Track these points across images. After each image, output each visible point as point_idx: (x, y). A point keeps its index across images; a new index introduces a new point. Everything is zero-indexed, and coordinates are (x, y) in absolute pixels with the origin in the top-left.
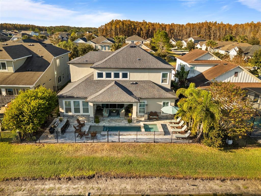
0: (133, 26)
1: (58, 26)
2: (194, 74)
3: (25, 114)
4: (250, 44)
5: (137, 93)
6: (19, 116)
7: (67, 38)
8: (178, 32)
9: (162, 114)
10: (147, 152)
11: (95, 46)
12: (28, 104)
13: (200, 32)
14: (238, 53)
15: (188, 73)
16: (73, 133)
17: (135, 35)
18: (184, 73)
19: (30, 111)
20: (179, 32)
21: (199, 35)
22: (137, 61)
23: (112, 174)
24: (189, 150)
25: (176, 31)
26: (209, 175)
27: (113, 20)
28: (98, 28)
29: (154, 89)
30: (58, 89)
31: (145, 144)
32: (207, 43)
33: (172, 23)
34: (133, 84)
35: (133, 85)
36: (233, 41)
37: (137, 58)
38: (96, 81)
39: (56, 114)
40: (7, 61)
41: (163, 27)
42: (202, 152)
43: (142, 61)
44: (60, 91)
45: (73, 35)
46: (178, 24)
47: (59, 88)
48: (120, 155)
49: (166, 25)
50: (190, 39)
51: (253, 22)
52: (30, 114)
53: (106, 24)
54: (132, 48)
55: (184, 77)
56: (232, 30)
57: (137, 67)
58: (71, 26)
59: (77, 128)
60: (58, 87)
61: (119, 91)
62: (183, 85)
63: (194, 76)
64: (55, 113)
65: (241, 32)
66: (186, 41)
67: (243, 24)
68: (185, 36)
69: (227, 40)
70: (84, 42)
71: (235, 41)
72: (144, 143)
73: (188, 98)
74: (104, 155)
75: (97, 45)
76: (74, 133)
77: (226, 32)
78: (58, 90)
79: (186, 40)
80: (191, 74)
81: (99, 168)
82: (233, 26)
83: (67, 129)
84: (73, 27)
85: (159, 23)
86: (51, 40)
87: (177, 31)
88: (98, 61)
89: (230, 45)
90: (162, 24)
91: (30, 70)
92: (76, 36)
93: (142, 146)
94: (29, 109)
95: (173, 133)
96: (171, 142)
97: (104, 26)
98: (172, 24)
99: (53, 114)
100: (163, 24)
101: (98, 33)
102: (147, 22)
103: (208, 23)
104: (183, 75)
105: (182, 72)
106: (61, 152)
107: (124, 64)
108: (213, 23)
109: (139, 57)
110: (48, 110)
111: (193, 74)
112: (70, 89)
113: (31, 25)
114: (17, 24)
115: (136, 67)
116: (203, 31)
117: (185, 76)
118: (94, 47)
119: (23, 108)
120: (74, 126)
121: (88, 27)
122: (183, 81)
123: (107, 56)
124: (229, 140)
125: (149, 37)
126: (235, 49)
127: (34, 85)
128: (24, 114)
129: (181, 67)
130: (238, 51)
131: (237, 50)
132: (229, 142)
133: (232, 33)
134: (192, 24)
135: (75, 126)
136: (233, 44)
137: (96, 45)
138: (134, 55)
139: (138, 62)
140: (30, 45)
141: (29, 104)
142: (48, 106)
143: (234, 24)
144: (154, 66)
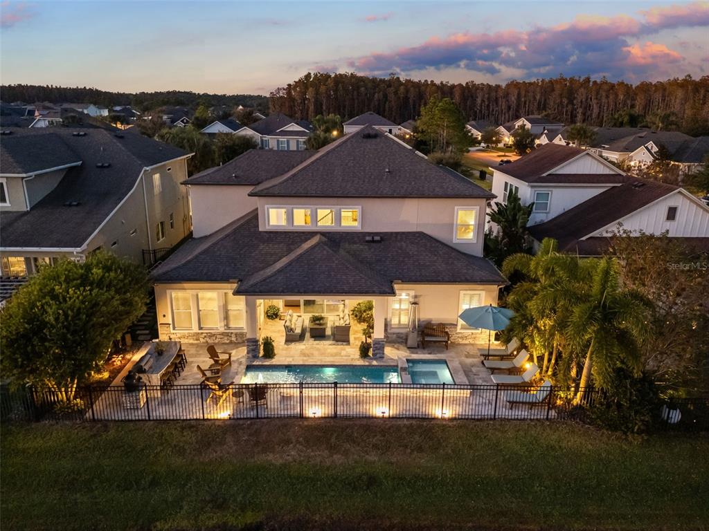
0: (363, 89)
1: (162, 91)
2: (546, 213)
3: (50, 332)
4: (687, 134)
5: (386, 269)
6: (33, 337)
7: (185, 121)
8: (486, 103)
9: (458, 331)
10: (420, 449)
11: (262, 140)
12: (60, 303)
13: (545, 105)
14: (656, 159)
15: (529, 210)
16: (196, 391)
17: (369, 112)
18: (519, 211)
19: (65, 323)
20: (488, 106)
21: (544, 113)
22: (385, 177)
23: (316, 522)
24: (552, 443)
25: (479, 101)
26: (621, 522)
27: (310, 74)
28: (268, 96)
29: (435, 255)
30: (157, 258)
31: (414, 422)
32: (568, 132)
33: (468, 81)
34: (373, 241)
35: (372, 244)
36: (639, 126)
37: (384, 168)
38: (265, 234)
39: (147, 332)
40: (7, 178)
41: (445, 91)
42: (590, 447)
43: (400, 176)
44: (160, 263)
45: (200, 113)
46: (485, 84)
47: (159, 255)
48: (338, 458)
49: (453, 87)
50: (518, 123)
51: (689, 76)
52: (63, 333)
53: (289, 85)
54: (369, 140)
55: (520, 221)
56: (633, 99)
57: (385, 192)
58: (197, 93)
59: (208, 374)
60: (155, 253)
61: (333, 262)
62: (517, 246)
63: (546, 221)
64: (143, 328)
65: (657, 104)
66: (509, 129)
67: (662, 81)
68: (505, 114)
69: (622, 124)
70: (231, 131)
71: (644, 127)
72: (411, 421)
73: (539, 284)
74: (290, 458)
75: (267, 137)
76: (199, 391)
77: (616, 103)
78: (156, 262)
79: (508, 124)
80: (538, 213)
81: (276, 502)
82: (634, 87)
83: (179, 376)
84: (202, 93)
85: (432, 81)
86: (140, 125)
87: (483, 101)
88: (272, 178)
89: (631, 138)
90: (442, 83)
91: (75, 203)
92: (210, 115)
93: (405, 430)
94: (62, 318)
95: (499, 387)
96: (493, 417)
97: (284, 89)
98: (467, 83)
99: (138, 332)
100: (444, 83)
101: (269, 108)
102: (401, 79)
103: (565, 80)
104: (515, 215)
105: (514, 208)
106: (159, 449)
107: (346, 186)
108: (581, 80)
109: (389, 166)
110: (121, 320)
111: (543, 213)
112: (189, 258)
113: (87, 88)
114: (50, 86)
115: (382, 192)
116: (553, 100)
117: (522, 219)
118: (259, 141)
119: (43, 314)
120: (198, 367)
121: (242, 94)
122: (517, 232)
123: (295, 165)
124: (671, 411)
125: (409, 119)
126: (647, 148)
127: (84, 246)
128: (47, 333)
129: (508, 193)
130: (657, 152)
131: (653, 152)
132: (670, 416)
133: (633, 106)
134: (524, 82)
135: (203, 369)
136: (640, 135)
137: (264, 139)
138: (375, 159)
139: (387, 178)
140: (78, 135)
141: (61, 300)
142: (121, 308)
143: (639, 83)
144: (434, 190)
